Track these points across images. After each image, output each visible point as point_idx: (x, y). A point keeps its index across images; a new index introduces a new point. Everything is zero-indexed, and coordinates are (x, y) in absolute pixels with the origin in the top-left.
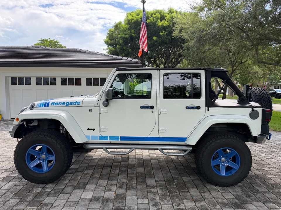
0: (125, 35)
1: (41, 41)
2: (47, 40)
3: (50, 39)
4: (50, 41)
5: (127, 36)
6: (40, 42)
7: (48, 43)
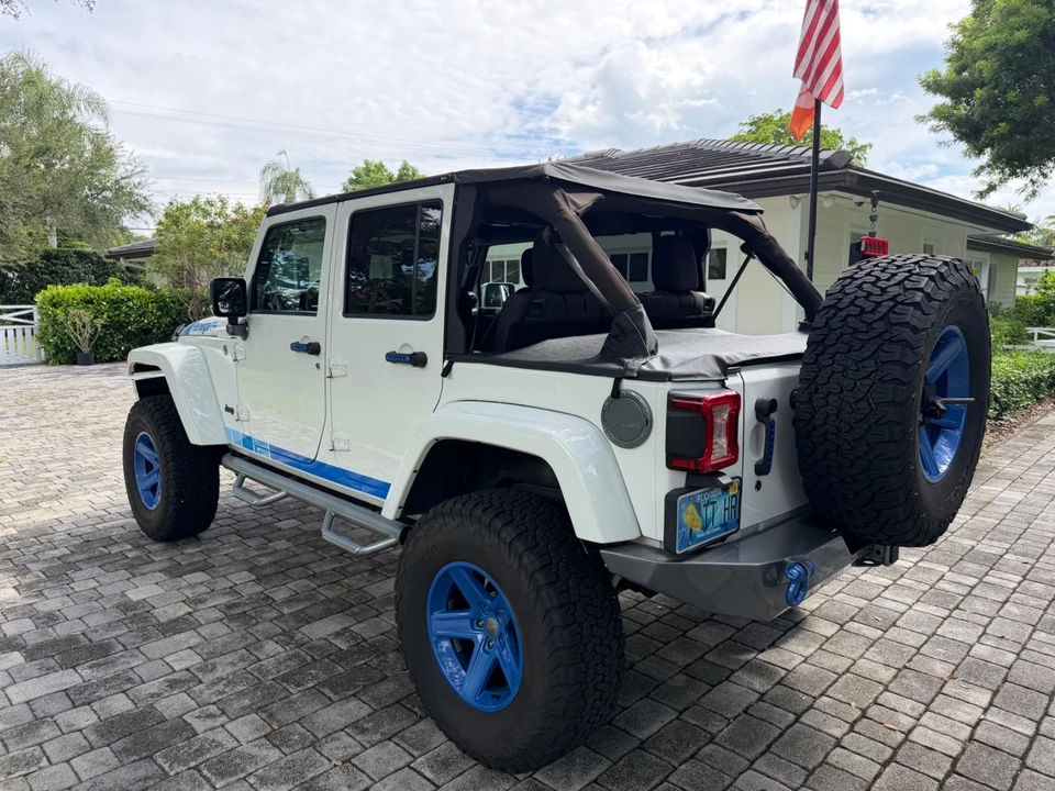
0: (1013, 29)
1: (751, 124)
2: (768, 120)
3: (779, 110)
4: (781, 119)
5: (1021, 35)
6: (747, 128)
7: (773, 127)
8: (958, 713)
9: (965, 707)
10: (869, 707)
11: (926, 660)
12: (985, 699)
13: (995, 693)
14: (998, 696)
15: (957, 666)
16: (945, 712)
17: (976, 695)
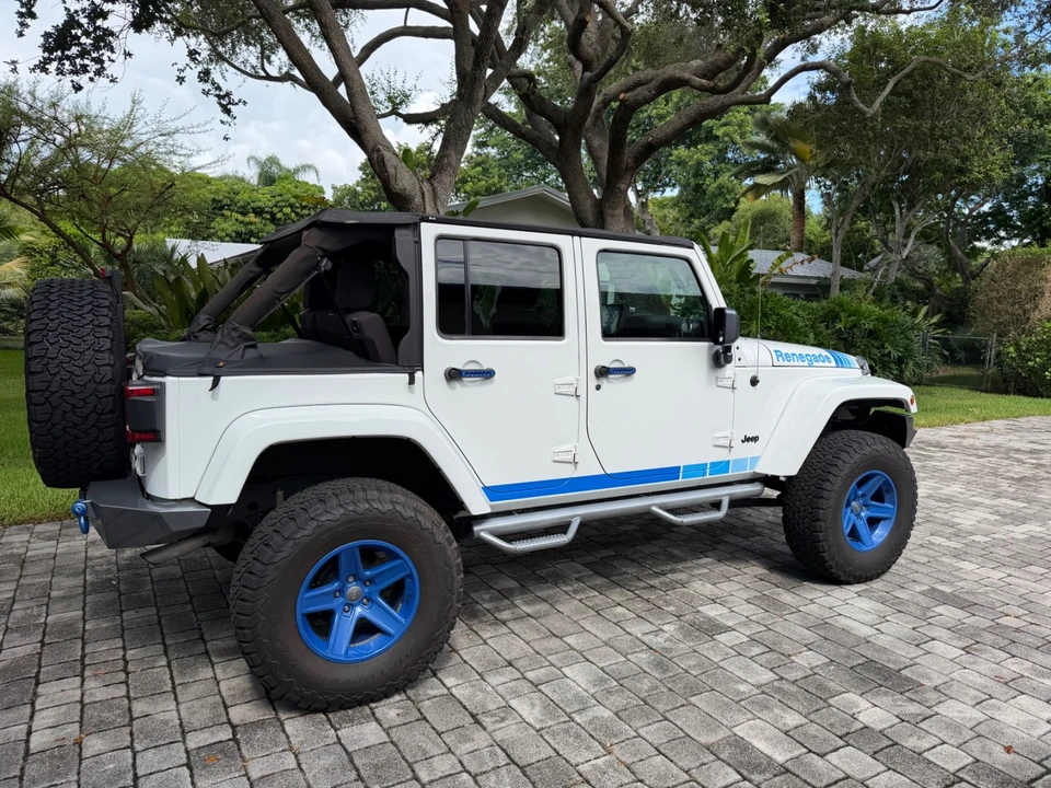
8: (53, 713)
9: (50, 722)
10: (127, 677)
11: (116, 746)
12: (36, 742)
13: (27, 753)
14: (22, 752)
15: (81, 760)
16: (64, 708)
17: (45, 739)
